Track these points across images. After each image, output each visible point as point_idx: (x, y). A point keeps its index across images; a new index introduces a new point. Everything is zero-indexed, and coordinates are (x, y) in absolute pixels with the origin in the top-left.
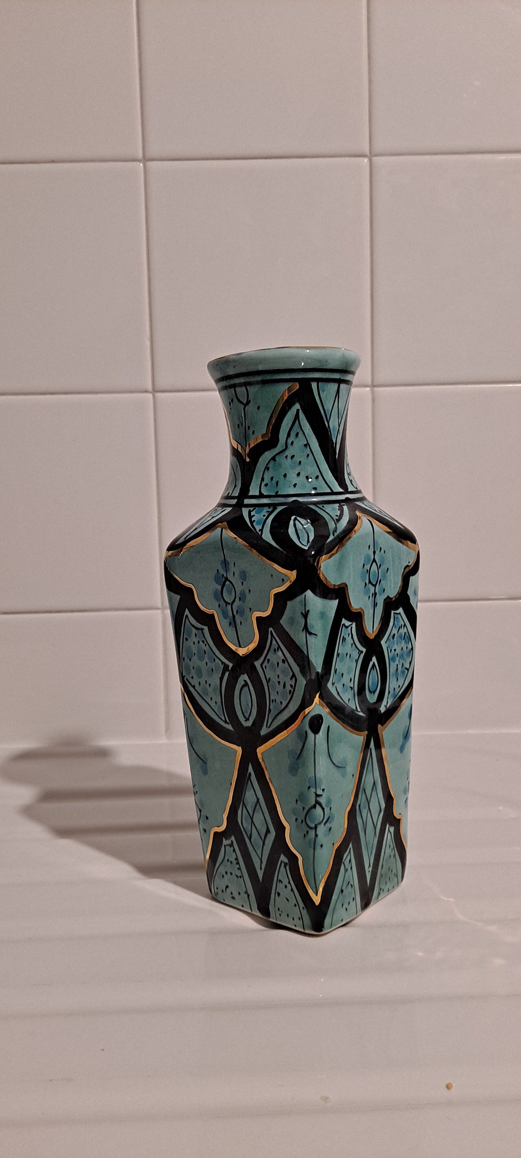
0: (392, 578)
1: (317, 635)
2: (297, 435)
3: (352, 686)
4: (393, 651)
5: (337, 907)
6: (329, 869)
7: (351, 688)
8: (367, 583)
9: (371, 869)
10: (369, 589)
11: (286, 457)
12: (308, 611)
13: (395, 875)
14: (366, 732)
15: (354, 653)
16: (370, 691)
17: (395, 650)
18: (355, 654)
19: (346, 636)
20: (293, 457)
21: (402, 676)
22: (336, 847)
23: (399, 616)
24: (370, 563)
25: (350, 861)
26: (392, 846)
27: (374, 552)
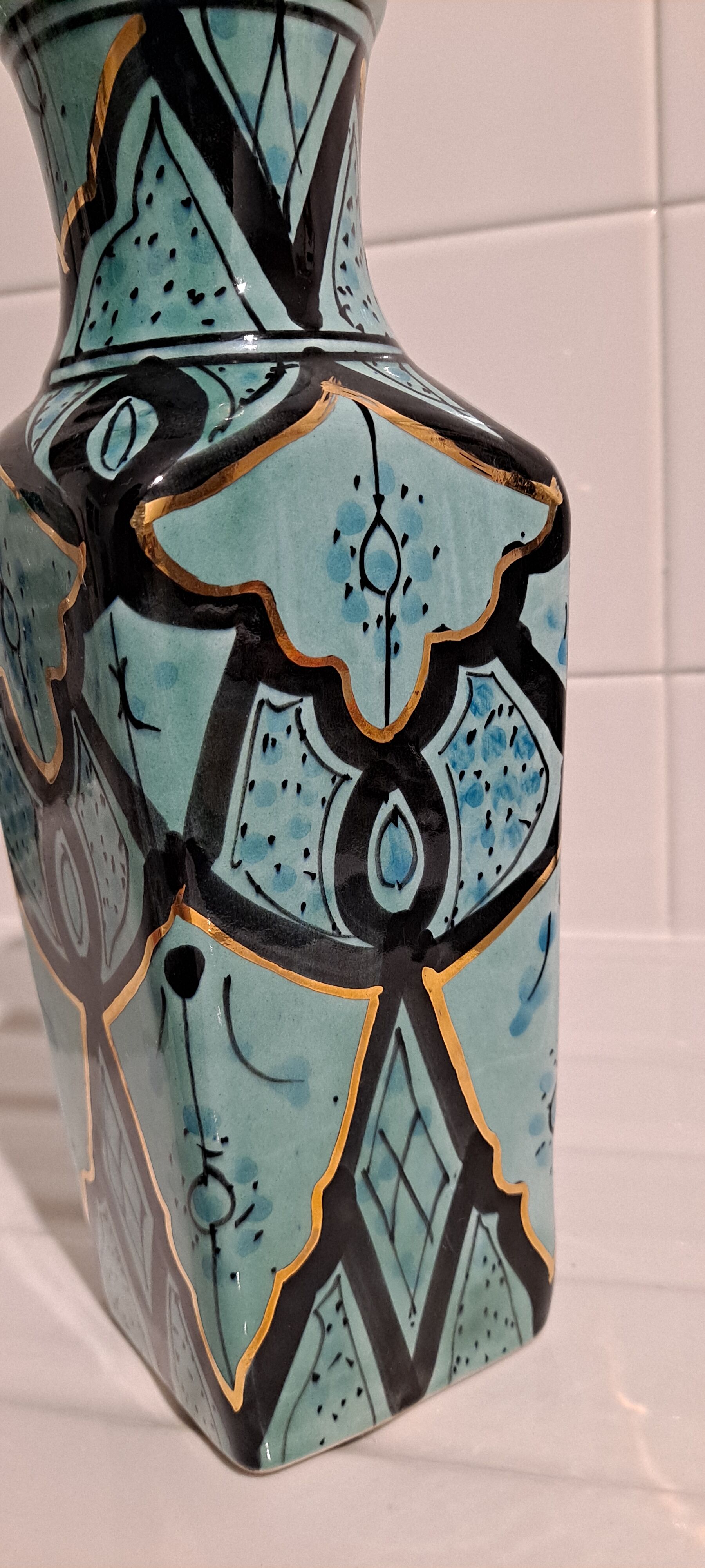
0: (455, 575)
1: (158, 730)
2: (160, 173)
3: (315, 870)
4: (469, 775)
5: (299, 1412)
6: (262, 1331)
7: (313, 876)
8: (355, 583)
9: (418, 1319)
10: (365, 605)
11: (138, 241)
12: (125, 661)
13: (509, 1323)
14: (380, 989)
15: (313, 780)
16: (384, 883)
17: (478, 774)
18: (321, 785)
19: (279, 735)
20: (153, 239)
21: (507, 842)
22: (284, 1276)
23: (491, 683)
24: (362, 528)
25: (340, 1305)
26: (492, 1259)
27: (379, 499)
